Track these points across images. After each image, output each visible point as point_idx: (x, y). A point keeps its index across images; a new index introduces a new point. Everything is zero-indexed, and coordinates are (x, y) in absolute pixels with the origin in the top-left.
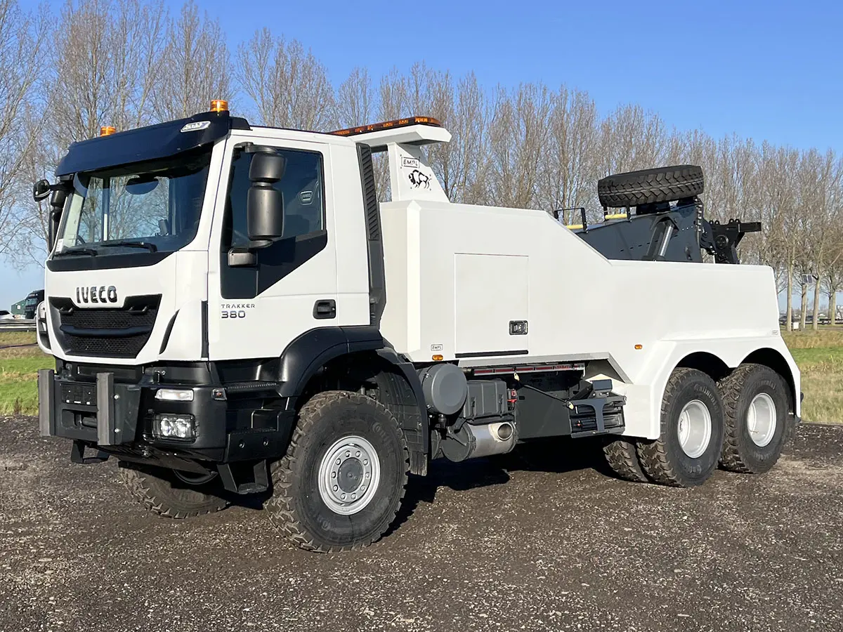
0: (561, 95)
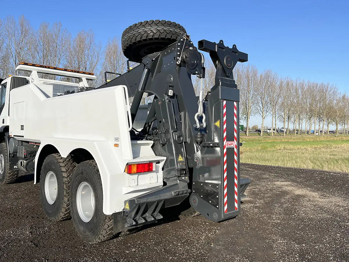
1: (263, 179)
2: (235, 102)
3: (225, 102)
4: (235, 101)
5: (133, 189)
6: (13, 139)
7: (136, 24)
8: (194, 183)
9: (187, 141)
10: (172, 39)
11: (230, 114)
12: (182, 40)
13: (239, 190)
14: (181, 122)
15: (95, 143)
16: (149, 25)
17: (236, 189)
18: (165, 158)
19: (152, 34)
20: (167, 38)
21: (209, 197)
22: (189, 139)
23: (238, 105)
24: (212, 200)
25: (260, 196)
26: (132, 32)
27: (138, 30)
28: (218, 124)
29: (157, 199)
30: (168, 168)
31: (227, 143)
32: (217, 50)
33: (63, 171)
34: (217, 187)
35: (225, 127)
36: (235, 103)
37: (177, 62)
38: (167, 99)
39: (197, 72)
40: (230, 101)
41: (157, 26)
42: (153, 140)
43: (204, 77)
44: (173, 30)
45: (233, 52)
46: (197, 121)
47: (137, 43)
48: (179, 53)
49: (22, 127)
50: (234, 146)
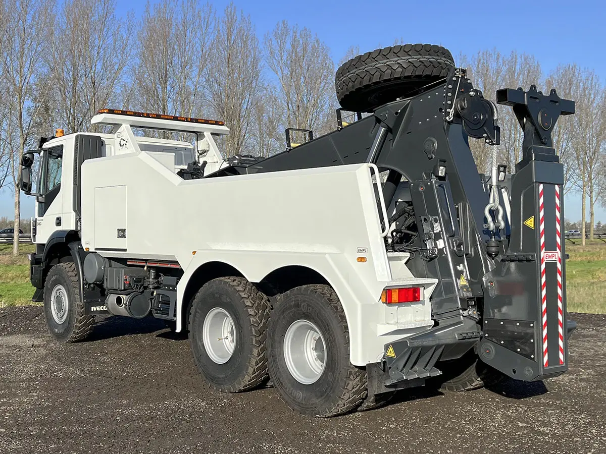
0: (512, 59)
1: (584, 336)
2: (556, 186)
3: (541, 187)
4: (557, 184)
5: (395, 328)
6: (96, 256)
7: (370, 53)
8: (486, 322)
9: (470, 252)
10: (432, 75)
11: (550, 206)
12: (454, 79)
13: (564, 332)
14: (459, 221)
15: (327, 256)
16: (394, 54)
17: (560, 330)
18: (436, 281)
19: (400, 69)
20: (427, 75)
21: (515, 342)
22: (473, 249)
23: (562, 190)
24: (523, 346)
25: (585, 364)
26: (364, 67)
27: (374, 64)
28: (530, 223)
29: (434, 344)
30: (442, 296)
31: (545, 254)
32: (527, 103)
33: (248, 306)
34: (532, 325)
35: (542, 227)
36: (557, 188)
37: (447, 118)
38: (436, 182)
39: (485, 135)
40: (549, 184)
41: (409, 55)
42: (407, 251)
43: (498, 143)
44: (434, 60)
45: (551, 101)
46: (490, 219)
47: (372, 86)
48: (449, 102)
49: (122, 233)
50: (557, 259)
